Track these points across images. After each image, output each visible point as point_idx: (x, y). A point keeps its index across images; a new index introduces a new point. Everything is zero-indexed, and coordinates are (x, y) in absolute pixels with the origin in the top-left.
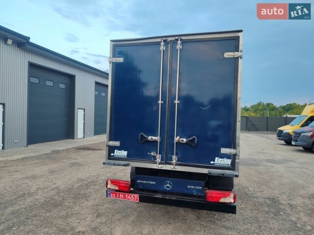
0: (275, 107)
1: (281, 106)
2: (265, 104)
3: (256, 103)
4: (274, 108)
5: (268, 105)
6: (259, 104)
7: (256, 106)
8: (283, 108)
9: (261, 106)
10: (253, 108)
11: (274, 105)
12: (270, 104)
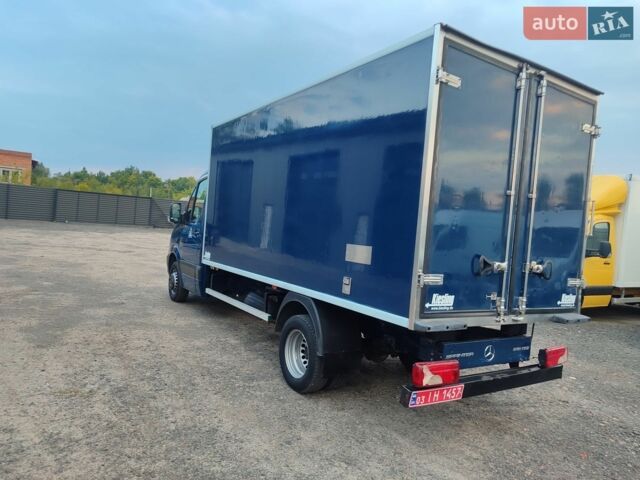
0: (158, 180)
1: (169, 181)
2: (140, 172)
3: (123, 169)
4: (156, 183)
5: (147, 175)
6: (129, 171)
7: (123, 173)
8: (173, 183)
9: (133, 177)
10: (117, 179)
11: (158, 176)
12: (150, 174)
